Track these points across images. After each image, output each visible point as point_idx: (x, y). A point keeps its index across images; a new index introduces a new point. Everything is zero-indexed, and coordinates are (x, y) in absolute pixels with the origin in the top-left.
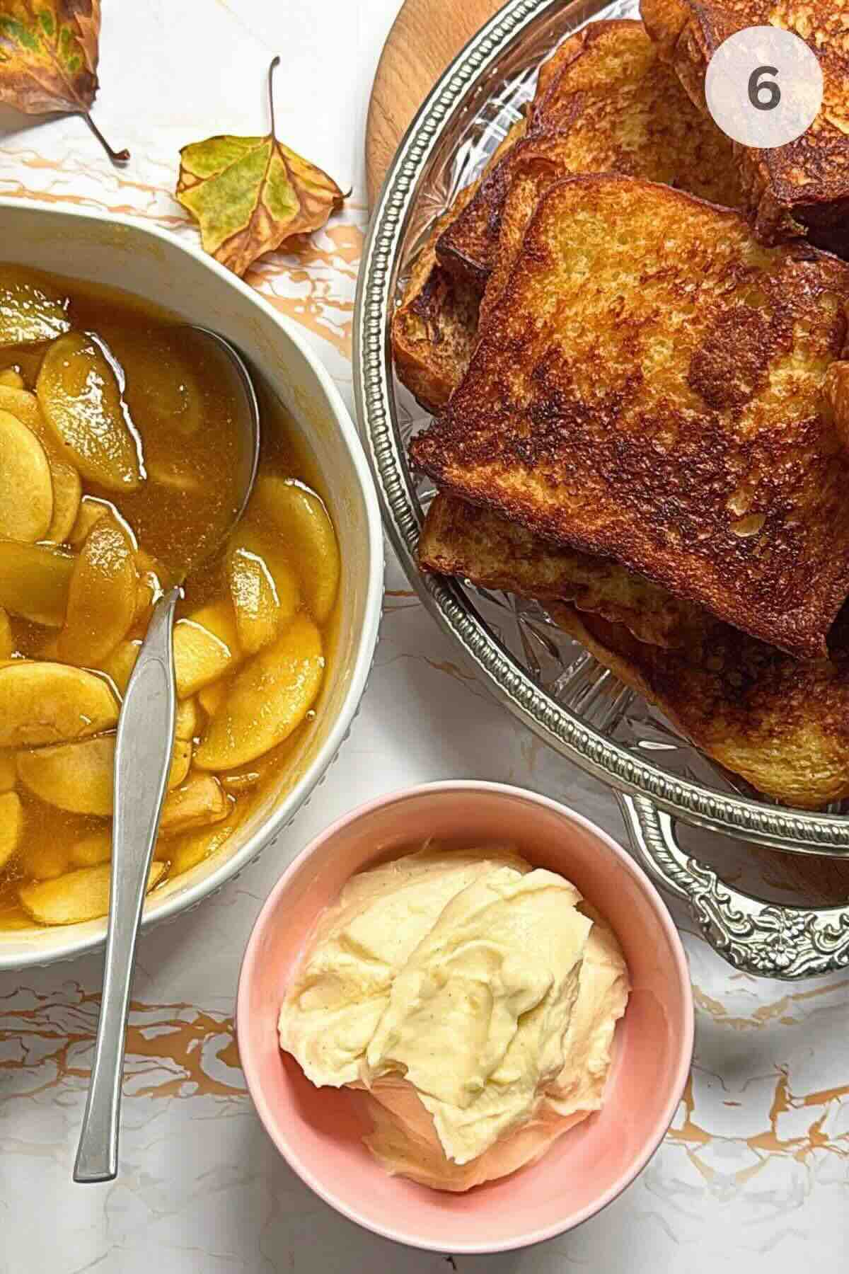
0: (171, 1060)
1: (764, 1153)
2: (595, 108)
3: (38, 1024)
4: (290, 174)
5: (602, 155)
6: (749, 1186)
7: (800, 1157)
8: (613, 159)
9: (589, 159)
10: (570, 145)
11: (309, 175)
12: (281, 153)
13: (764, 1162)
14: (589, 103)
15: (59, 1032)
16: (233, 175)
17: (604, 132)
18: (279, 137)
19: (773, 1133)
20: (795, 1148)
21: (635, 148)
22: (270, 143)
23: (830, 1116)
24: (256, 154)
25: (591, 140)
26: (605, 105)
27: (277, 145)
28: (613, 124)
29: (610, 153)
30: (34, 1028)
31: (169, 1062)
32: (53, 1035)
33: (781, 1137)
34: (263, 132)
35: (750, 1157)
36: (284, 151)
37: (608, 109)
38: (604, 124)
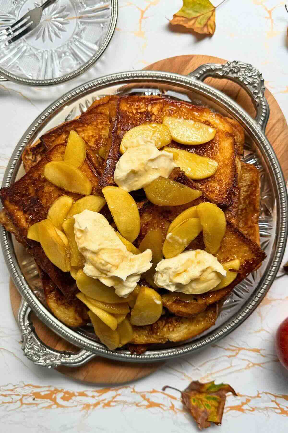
2: (101, 121)
3: (15, 392)
5: (95, 135)
8: (97, 138)
9: (91, 134)
10: (88, 128)
14: (100, 118)
15: (20, 394)
17: (99, 129)
21: (104, 137)
25: (94, 129)
26: (104, 121)
27: (214, 11)
28: (103, 128)
29: (97, 136)
30: (13, 393)
31: (49, 400)
32: (18, 395)
37: (104, 123)
38: (100, 127)
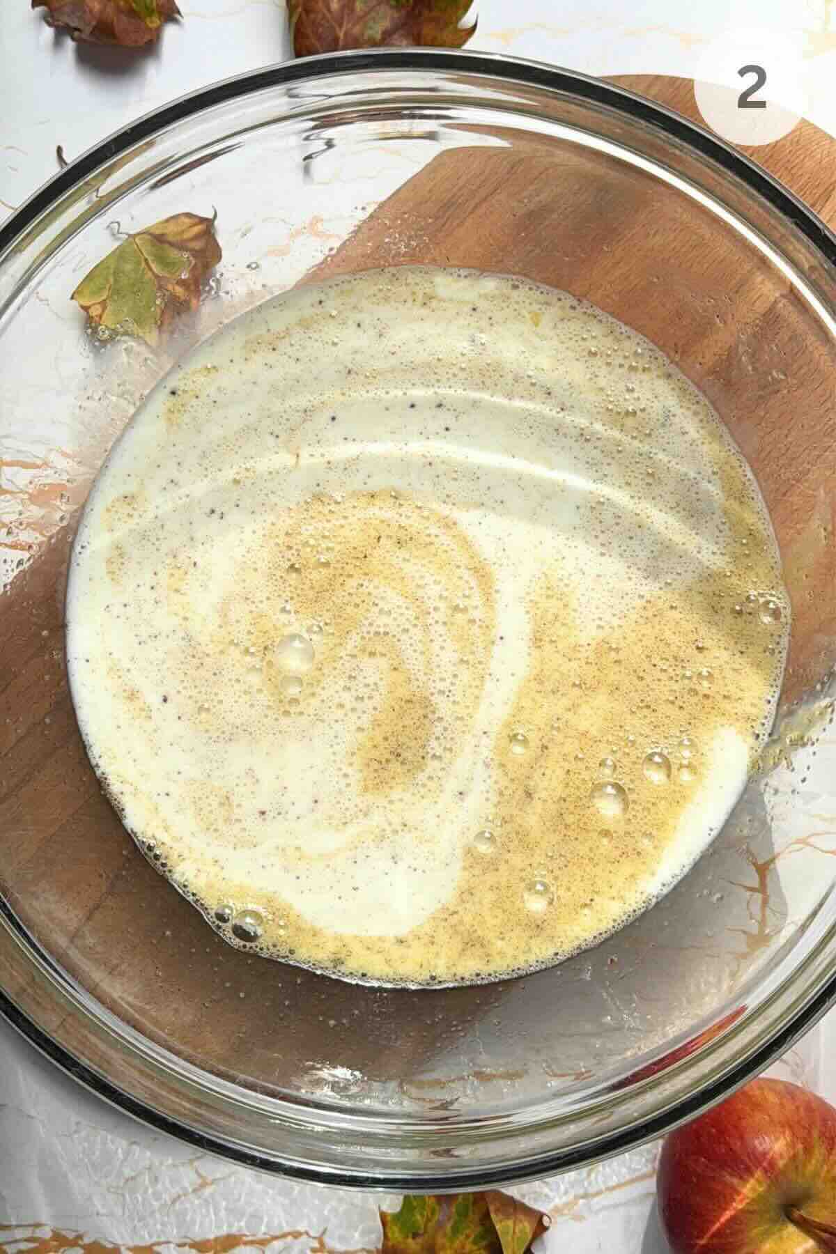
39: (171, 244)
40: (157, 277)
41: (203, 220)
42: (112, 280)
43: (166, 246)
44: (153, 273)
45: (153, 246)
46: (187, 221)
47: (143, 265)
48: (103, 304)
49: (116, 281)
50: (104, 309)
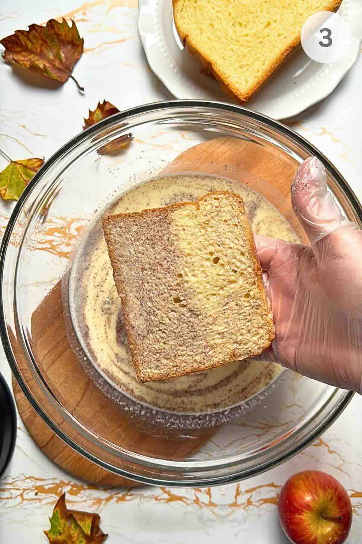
0: (54, 494)
1: (234, 508)
3: (14, 486)
4: (25, 167)
6: (230, 518)
7: (244, 508)
11: (30, 163)
12: (18, 164)
13: (234, 511)
15: (21, 488)
16: (12, 180)
18: (14, 160)
19: (236, 502)
20: (243, 506)
22: (13, 164)
23: (253, 496)
24: (12, 170)
27: (15, 162)
30: (13, 487)
31: (54, 495)
32: (18, 489)
33: (239, 503)
34: (9, 163)
35: (230, 510)
36: (18, 162)
39: (29, 168)
40: (25, 180)
41: (41, 160)
42: (9, 181)
43: (28, 170)
44: (24, 179)
45: (23, 169)
46: (35, 160)
47: (20, 176)
48: (6, 190)
49: (10, 182)
50: (6, 191)
